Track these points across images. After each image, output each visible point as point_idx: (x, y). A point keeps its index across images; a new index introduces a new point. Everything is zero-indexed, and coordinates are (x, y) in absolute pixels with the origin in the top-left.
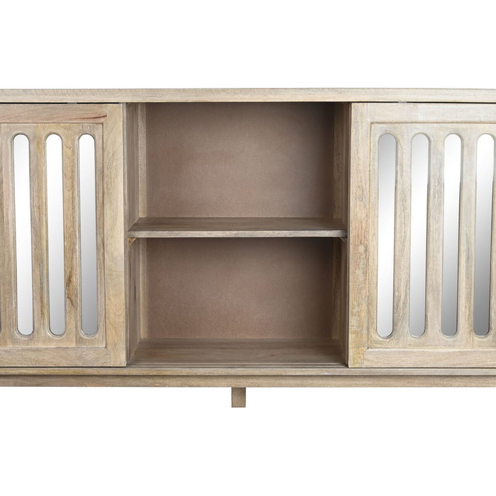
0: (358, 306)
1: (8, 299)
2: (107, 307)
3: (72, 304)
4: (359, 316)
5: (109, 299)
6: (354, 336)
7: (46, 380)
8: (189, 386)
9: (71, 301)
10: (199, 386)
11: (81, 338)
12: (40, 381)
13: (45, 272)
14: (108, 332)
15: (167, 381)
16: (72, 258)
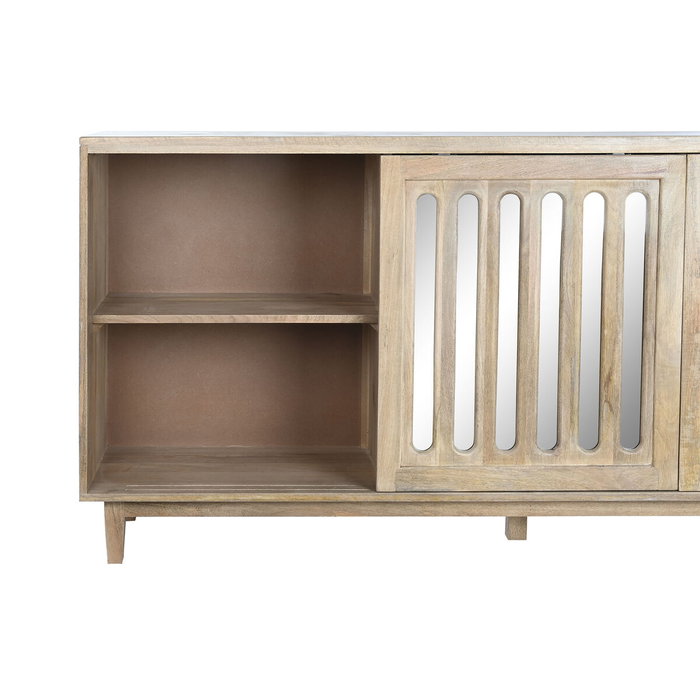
0: (693, 411)
1: (528, 404)
2: (656, 413)
3: (611, 410)
4: (693, 424)
5: (660, 403)
6: (686, 450)
7: (283, 508)
8: (468, 515)
9: (610, 406)
10: (481, 515)
11: (620, 452)
12: (276, 509)
13: (577, 369)
14: (657, 446)
15: (440, 509)
16: (614, 350)
